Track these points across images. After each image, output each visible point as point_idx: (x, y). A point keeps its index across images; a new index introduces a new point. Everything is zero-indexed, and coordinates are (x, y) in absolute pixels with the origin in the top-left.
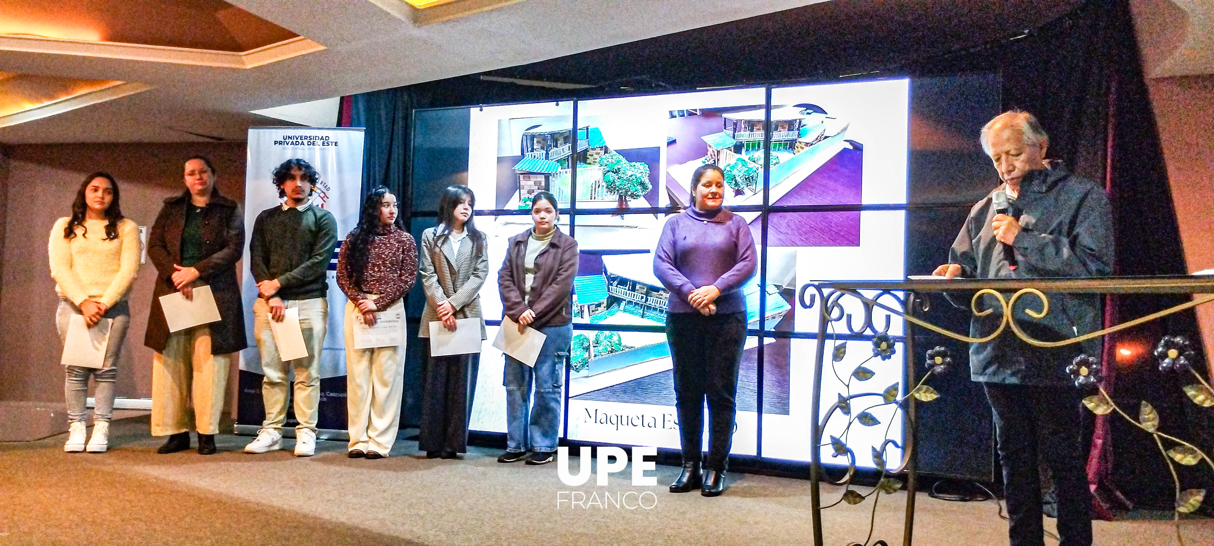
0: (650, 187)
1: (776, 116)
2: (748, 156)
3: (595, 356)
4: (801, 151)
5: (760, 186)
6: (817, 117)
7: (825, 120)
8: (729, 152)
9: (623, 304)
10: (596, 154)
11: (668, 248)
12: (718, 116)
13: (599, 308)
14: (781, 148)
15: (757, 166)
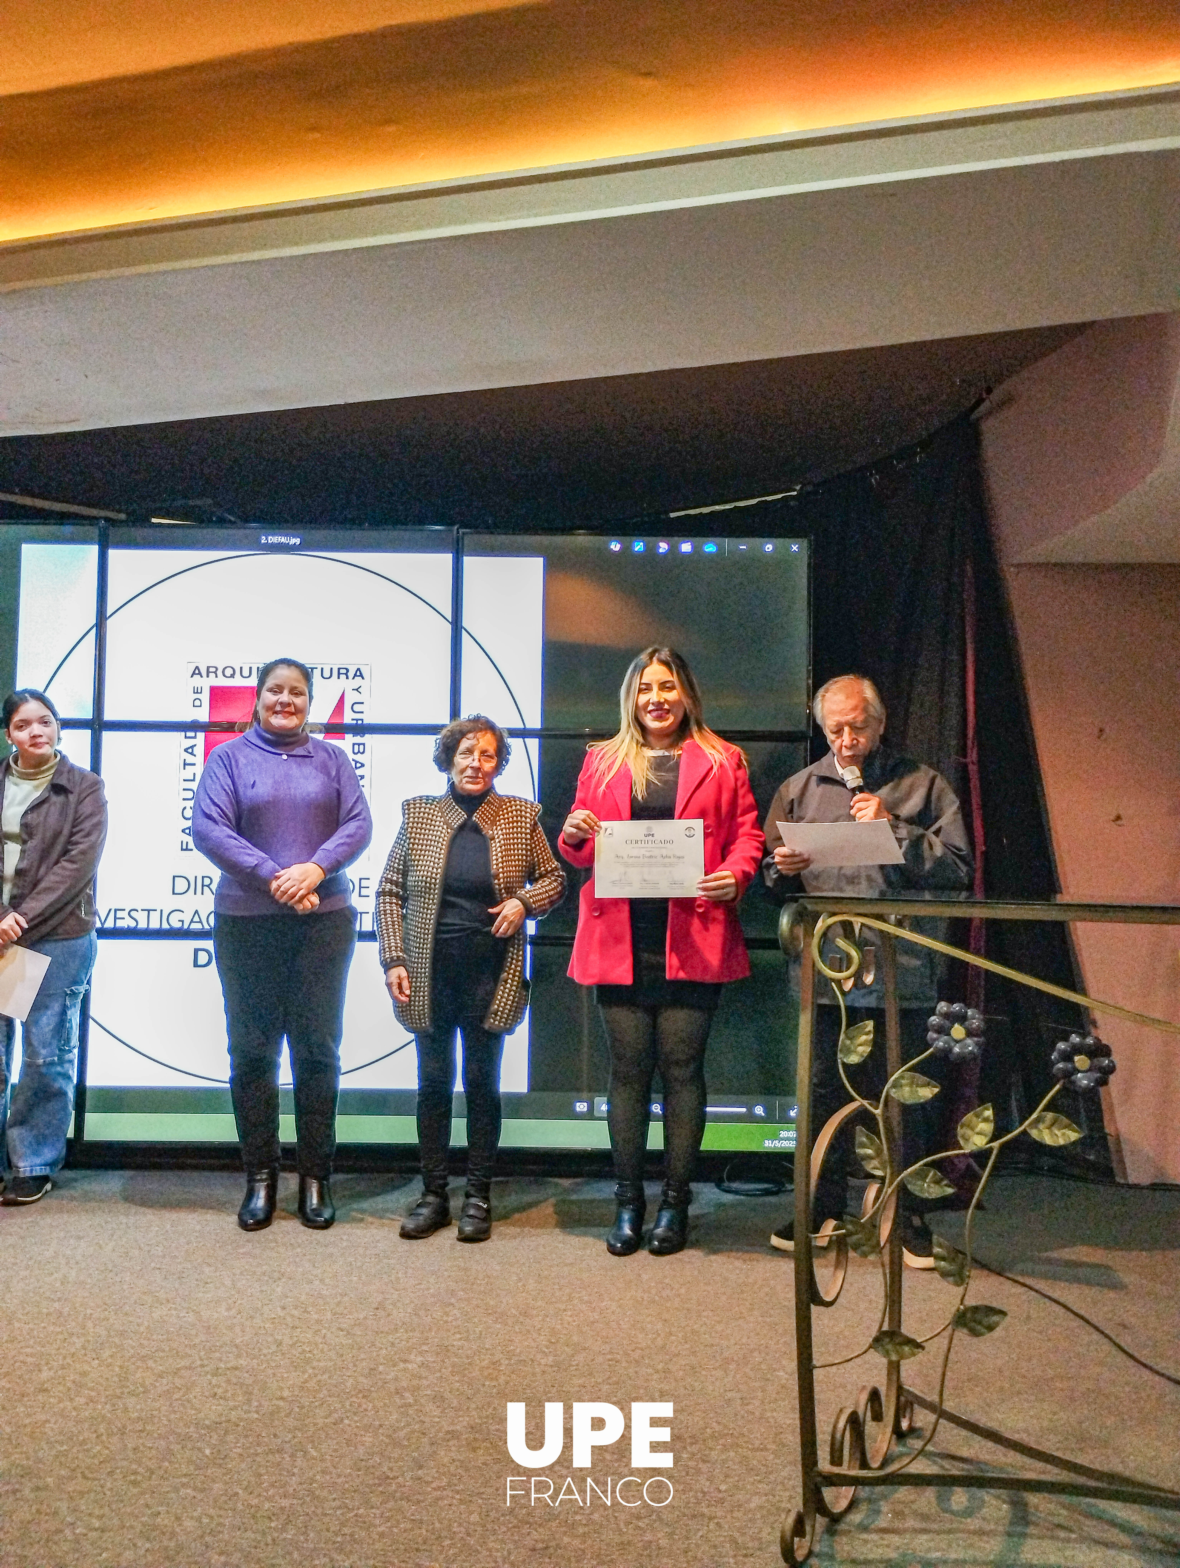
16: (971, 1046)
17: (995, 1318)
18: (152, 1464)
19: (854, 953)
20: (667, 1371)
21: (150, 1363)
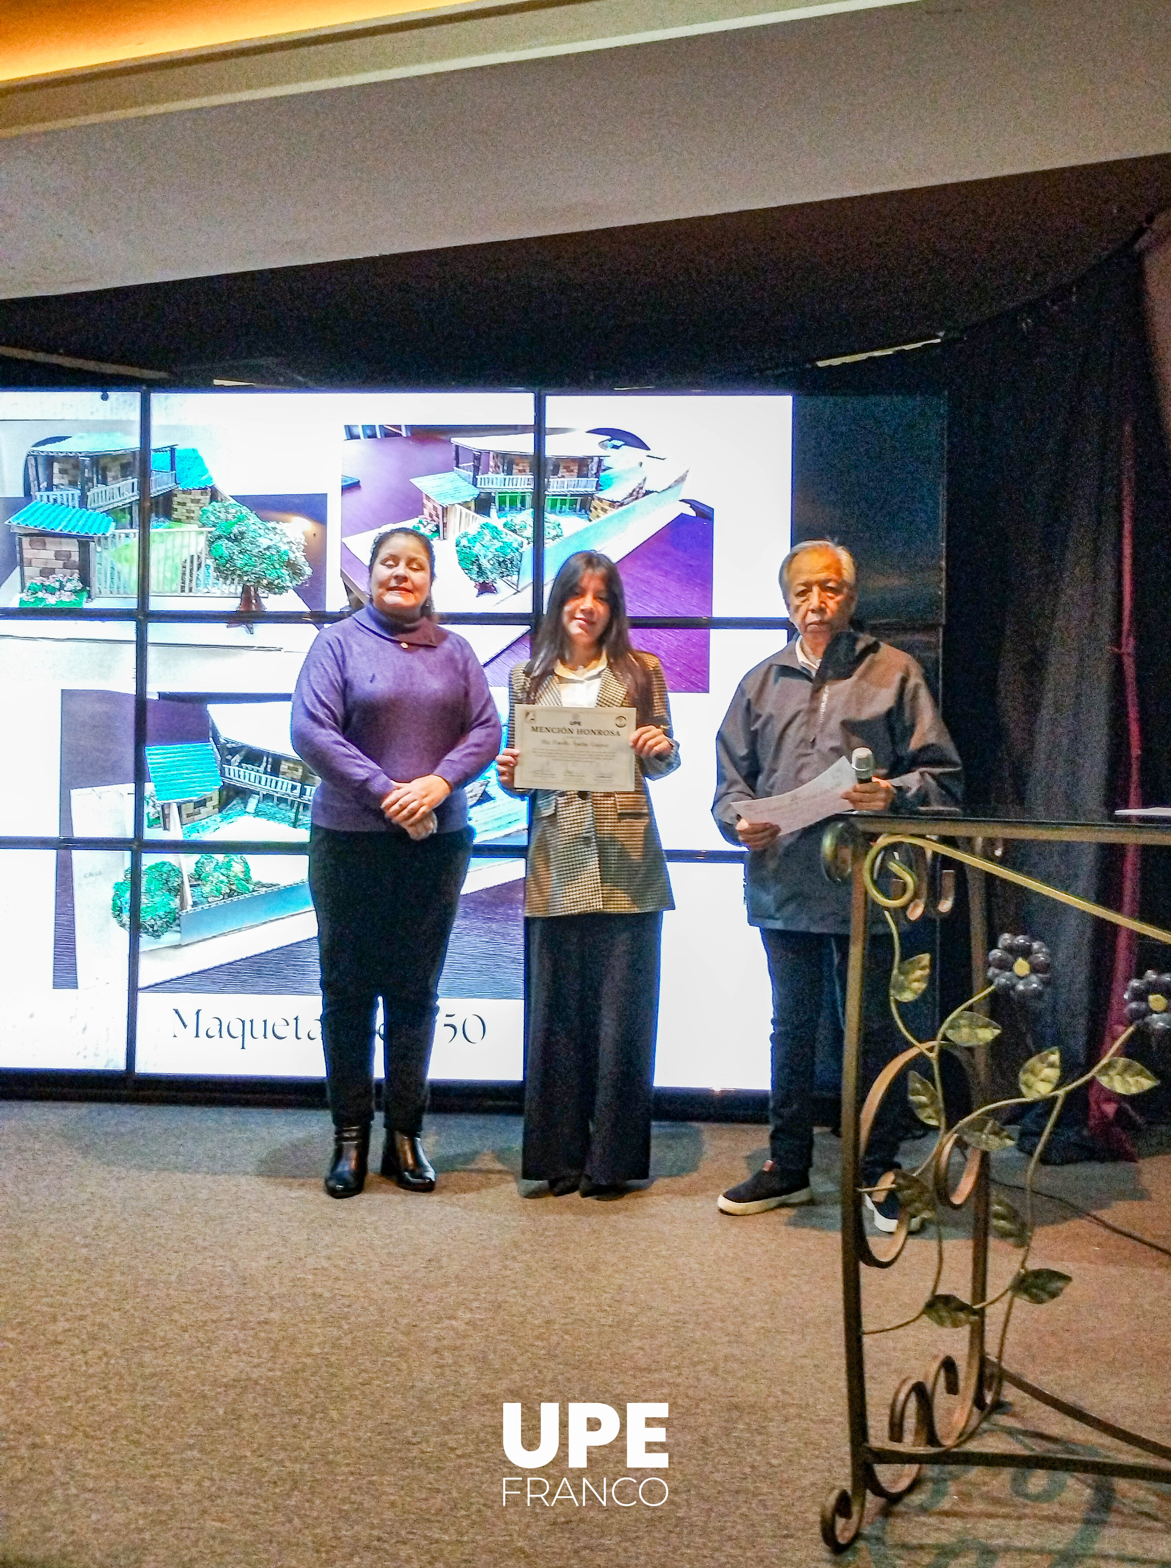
0: (308, 571)
1: (554, 447)
2: (503, 520)
3: (195, 904)
4: (603, 516)
5: (527, 578)
6: (630, 453)
7: (647, 462)
8: (465, 510)
9: (253, 802)
10: (193, 501)
11: (333, 700)
12: (444, 442)
13: (202, 810)
14: (566, 508)
15: (520, 539)
16: (1035, 983)
17: (1060, 1284)
18: (158, 1423)
19: (909, 879)
20: (739, 1335)
21: (176, 1316)
